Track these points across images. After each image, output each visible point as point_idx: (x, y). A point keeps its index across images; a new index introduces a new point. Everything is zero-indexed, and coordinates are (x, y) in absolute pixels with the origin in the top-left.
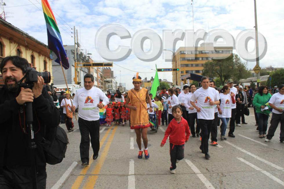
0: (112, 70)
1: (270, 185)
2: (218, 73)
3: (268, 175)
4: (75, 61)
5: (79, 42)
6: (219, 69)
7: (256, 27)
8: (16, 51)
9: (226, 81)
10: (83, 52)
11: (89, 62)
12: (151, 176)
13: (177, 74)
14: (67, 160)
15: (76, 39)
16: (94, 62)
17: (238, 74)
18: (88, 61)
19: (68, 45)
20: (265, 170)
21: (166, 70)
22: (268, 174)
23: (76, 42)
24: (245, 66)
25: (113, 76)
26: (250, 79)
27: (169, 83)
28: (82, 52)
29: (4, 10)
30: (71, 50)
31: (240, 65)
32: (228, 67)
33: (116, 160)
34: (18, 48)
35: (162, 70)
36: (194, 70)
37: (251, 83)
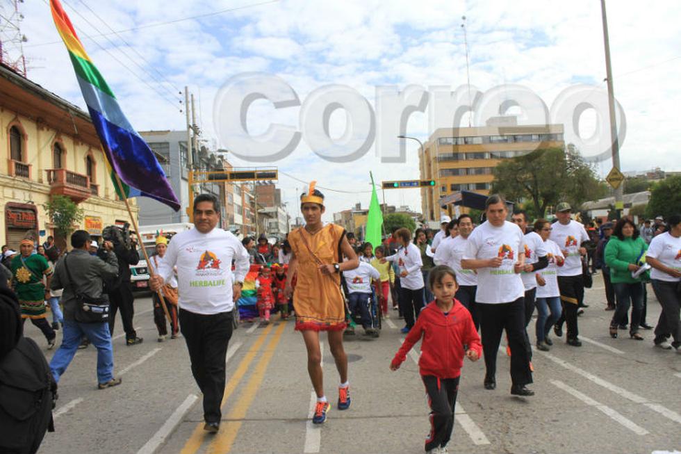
0: (277, 188)
1: (609, 433)
2: (529, 189)
3: (609, 414)
4: (190, 169)
5: (198, 124)
6: (531, 179)
7: (609, 79)
8: (51, 147)
9: (547, 207)
10: (206, 145)
11: (223, 170)
12: (355, 420)
13: (431, 192)
14: (175, 392)
15: (191, 117)
16: (233, 170)
17: (577, 191)
18: (219, 168)
19: (171, 130)
20: (605, 404)
21: (405, 185)
22: (609, 412)
23: (191, 124)
24: (591, 171)
25: (280, 201)
26: (607, 202)
27: (414, 214)
28: (206, 147)
29: (22, 52)
30: (180, 142)
31: (580, 168)
32: (552, 173)
33: (281, 390)
34: (56, 140)
35: (396, 185)
36: (473, 184)
37: (610, 210)
